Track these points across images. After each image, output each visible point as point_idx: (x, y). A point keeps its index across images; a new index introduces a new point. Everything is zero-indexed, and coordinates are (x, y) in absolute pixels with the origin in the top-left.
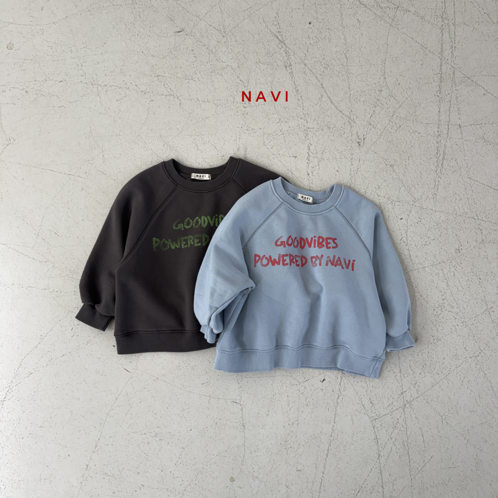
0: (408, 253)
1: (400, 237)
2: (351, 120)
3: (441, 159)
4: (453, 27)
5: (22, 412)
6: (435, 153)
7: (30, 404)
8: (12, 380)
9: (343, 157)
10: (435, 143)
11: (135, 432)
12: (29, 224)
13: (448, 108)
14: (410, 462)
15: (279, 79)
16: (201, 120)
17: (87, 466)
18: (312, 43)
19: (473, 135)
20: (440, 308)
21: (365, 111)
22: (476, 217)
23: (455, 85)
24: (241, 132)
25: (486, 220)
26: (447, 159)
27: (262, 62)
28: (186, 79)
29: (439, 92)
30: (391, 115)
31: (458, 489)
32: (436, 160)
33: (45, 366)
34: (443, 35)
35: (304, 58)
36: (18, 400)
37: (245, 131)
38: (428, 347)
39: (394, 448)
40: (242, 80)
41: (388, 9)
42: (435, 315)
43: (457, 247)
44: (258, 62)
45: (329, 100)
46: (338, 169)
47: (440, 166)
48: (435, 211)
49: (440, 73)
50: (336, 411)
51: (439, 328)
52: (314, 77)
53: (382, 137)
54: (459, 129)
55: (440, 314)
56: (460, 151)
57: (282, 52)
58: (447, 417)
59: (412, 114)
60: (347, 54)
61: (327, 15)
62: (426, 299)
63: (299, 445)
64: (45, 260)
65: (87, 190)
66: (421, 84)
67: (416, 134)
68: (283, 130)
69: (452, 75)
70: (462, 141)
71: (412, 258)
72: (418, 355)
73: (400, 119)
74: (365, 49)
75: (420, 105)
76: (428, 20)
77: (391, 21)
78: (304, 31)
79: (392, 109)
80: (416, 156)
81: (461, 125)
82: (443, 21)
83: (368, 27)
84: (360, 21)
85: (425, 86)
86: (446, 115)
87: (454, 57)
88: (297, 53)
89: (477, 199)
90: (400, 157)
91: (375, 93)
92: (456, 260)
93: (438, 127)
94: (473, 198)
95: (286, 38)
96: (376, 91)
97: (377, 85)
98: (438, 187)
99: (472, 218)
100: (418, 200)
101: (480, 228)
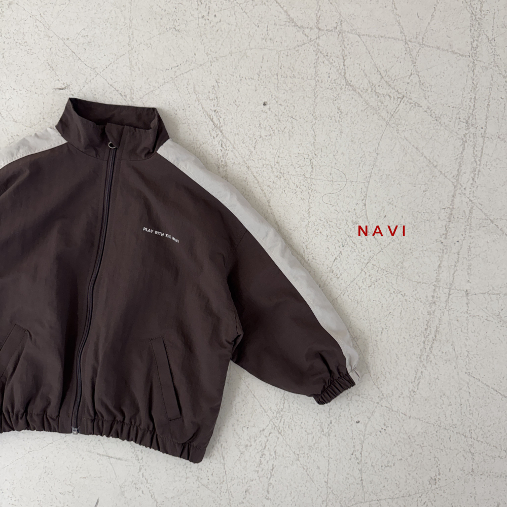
0: (360, 475)
1: (352, 449)
3: (431, 340)
4: (480, 140)
6: (423, 329)
10: (426, 313)
13: (453, 264)
18: (263, 135)
19: (485, 310)
21: (328, 250)
22: (468, 434)
23: (470, 228)
25: (482, 440)
26: (440, 341)
29: (444, 236)
30: (366, 262)
32: (423, 339)
34: (464, 150)
35: (248, 157)
41: (388, 97)
43: (433, 475)
47: (428, 349)
48: (410, 418)
49: (451, 207)
53: (347, 294)
54: (465, 298)
56: (462, 331)
57: (216, 143)
59: (397, 265)
60: (313, 160)
61: (293, 94)
66: (418, 220)
67: (399, 295)
69: (467, 212)
70: (466, 315)
71: (364, 485)
73: (377, 269)
74: (342, 155)
75: (412, 253)
76: (446, 124)
77: (389, 117)
78: (255, 115)
79: (368, 253)
80: (394, 329)
81: (469, 291)
82: (468, 129)
83: (353, 122)
84: (342, 111)
85: (425, 225)
86: (448, 273)
87: (476, 187)
88: (238, 149)
89: (474, 406)
90: (369, 328)
91: (347, 226)
92: (427, 495)
93: (434, 290)
94: (468, 405)
95: (224, 123)
96: (348, 223)
97: (350, 213)
98: (419, 381)
99: (463, 434)
100: (387, 396)
101: (472, 451)
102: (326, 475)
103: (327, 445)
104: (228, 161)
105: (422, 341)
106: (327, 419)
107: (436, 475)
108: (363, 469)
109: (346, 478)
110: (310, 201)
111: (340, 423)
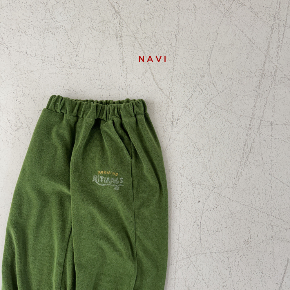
0: (199, 236)
1: (195, 219)
2: (169, 99)
3: (248, 152)
4: (283, 28)
6: (243, 145)
10: (245, 135)
13: (264, 104)
15: (108, 48)
16: (26, 72)
18: (146, 19)
19: (283, 134)
21: (184, 93)
22: (270, 213)
23: (275, 83)
25: (279, 217)
26: (253, 153)
27: (95, 29)
29: (258, 87)
30: (208, 101)
32: (243, 151)
34: (272, 34)
35: (136, 32)
43: (246, 238)
44: (91, 27)
45: (152, 76)
47: (245, 158)
48: (232, 201)
49: (263, 69)
53: (195, 121)
54: (270, 127)
57: (116, 22)
59: (228, 104)
60: (177, 36)
66: (242, 77)
67: (228, 123)
69: (273, 73)
70: (271, 138)
71: (202, 243)
73: (215, 106)
74: (196, 33)
75: (237, 97)
76: (261, 17)
77: (225, 11)
78: (141, 6)
79: (209, 96)
80: (224, 144)
81: (273, 122)
82: (275, 21)
83: (203, 13)
84: (196, 6)
85: (246, 80)
86: (260, 110)
87: (279, 57)
88: (130, 26)
89: (274, 196)
90: (208, 143)
91: (197, 78)
92: (243, 251)
93: (251, 121)
94: (270, 195)
95: (122, 10)
96: (198, 76)
97: (200, 70)
98: (239, 178)
99: (266, 213)
100: (218, 186)
101: (272, 224)
102: (178, 235)
103: (179, 215)
104: (123, 34)
105: (242, 152)
106: (179, 199)
107: (248, 239)
108: (201, 233)
109: (191, 237)
110: (174, 62)
111: (188, 202)
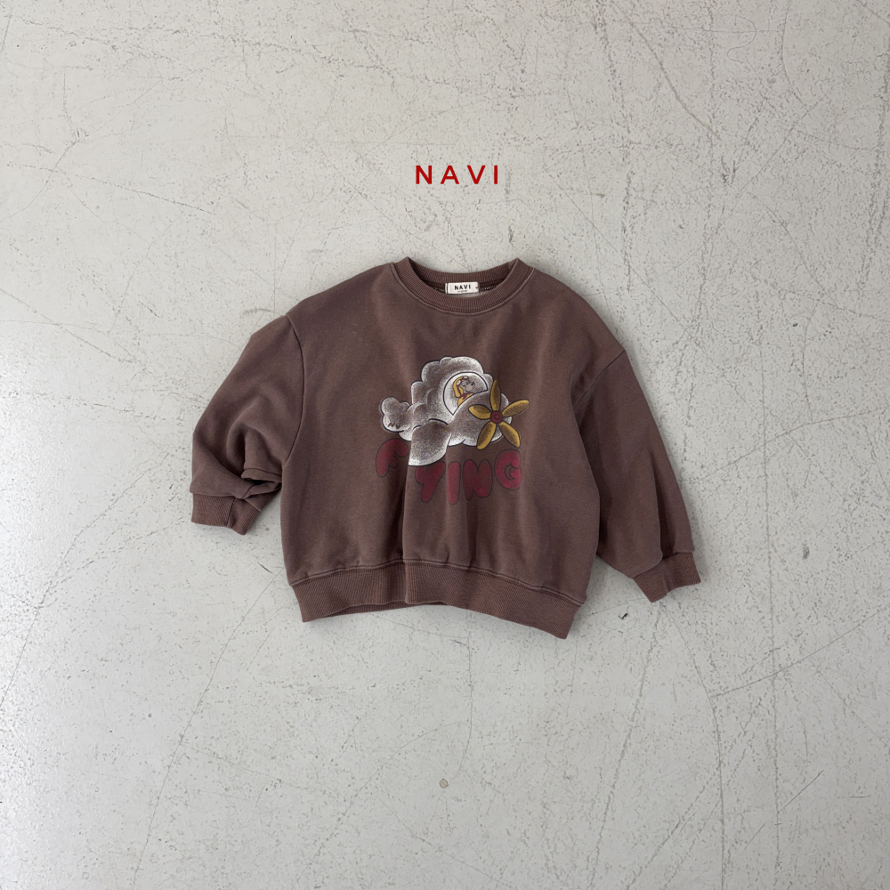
5: (71, 630)
7: (87, 617)
8: (56, 570)
9: (692, 201)
11: (272, 681)
12: (104, 289)
14: (777, 779)
17: (182, 737)
20: (855, 499)
24: (503, 142)
28: (406, 39)
31: (864, 838)
33: (116, 550)
36: (66, 609)
37: (509, 141)
38: (828, 570)
39: (749, 751)
40: (512, 46)
42: (845, 511)
46: (681, 223)
50: (644, 674)
51: (850, 534)
52: (647, 48)
55: (854, 510)
58: (853, 702)
62: (831, 480)
63: (572, 730)
64: (129, 358)
65: (213, 234)
68: (583, 143)
72: (807, 582)
